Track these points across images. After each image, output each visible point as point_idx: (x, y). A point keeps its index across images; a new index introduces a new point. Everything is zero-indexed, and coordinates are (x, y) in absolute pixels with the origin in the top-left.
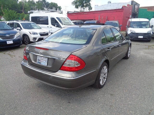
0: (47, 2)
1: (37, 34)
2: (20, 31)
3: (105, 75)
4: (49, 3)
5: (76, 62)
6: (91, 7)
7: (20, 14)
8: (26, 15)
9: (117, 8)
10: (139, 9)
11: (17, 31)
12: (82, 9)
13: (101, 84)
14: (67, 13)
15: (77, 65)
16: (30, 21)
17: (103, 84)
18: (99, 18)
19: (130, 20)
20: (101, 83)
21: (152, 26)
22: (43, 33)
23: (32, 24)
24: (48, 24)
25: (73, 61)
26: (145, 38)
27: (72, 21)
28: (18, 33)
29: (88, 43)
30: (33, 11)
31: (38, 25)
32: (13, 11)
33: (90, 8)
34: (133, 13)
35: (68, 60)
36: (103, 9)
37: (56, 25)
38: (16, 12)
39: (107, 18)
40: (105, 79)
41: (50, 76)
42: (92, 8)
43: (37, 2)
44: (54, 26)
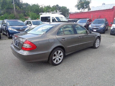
0: (59, 6)
4: (61, 7)
17: (57, 63)
28: (28, 28)
30: (42, 13)
33: (89, 9)
39: (99, 17)
40: (61, 60)
43: (52, 7)
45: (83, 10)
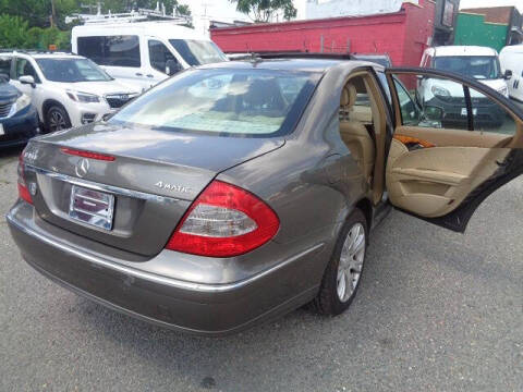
1: (96, 99)
2: (34, 87)
3: (355, 258)
5: (239, 217)
6: (291, 8)
7: (41, 30)
8: (61, 35)
9: (385, 12)
10: (456, 15)
11: (22, 87)
12: (262, 16)
13: (342, 298)
14: (211, 27)
15: (242, 227)
16: (74, 54)
17: (348, 297)
18: (322, 44)
19: (431, 52)
20: (341, 292)
21: (509, 73)
22: (120, 95)
23: (80, 65)
24: (138, 64)
25: (225, 211)
26: (485, 115)
27: (228, 56)
28: (24, 97)
29: (288, 129)
30: (84, 16)
31: (102, 67)
32: (16, 19)
33: (291, 12)
34: (436, 29)
35: (201, 208)
36: (336, 15)
37: (168, 69)
38: (26, 24)
39: (348, 46)
40: (357, 276)
41: (125, 276)
42: (296, 11)
44: (163, 70)
45: (262, 12)
